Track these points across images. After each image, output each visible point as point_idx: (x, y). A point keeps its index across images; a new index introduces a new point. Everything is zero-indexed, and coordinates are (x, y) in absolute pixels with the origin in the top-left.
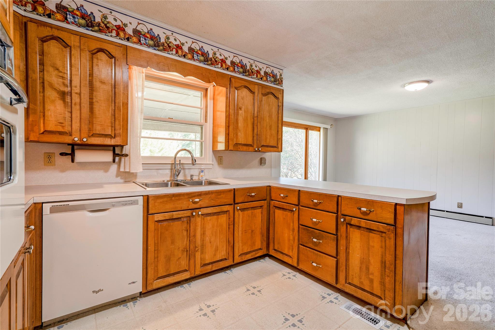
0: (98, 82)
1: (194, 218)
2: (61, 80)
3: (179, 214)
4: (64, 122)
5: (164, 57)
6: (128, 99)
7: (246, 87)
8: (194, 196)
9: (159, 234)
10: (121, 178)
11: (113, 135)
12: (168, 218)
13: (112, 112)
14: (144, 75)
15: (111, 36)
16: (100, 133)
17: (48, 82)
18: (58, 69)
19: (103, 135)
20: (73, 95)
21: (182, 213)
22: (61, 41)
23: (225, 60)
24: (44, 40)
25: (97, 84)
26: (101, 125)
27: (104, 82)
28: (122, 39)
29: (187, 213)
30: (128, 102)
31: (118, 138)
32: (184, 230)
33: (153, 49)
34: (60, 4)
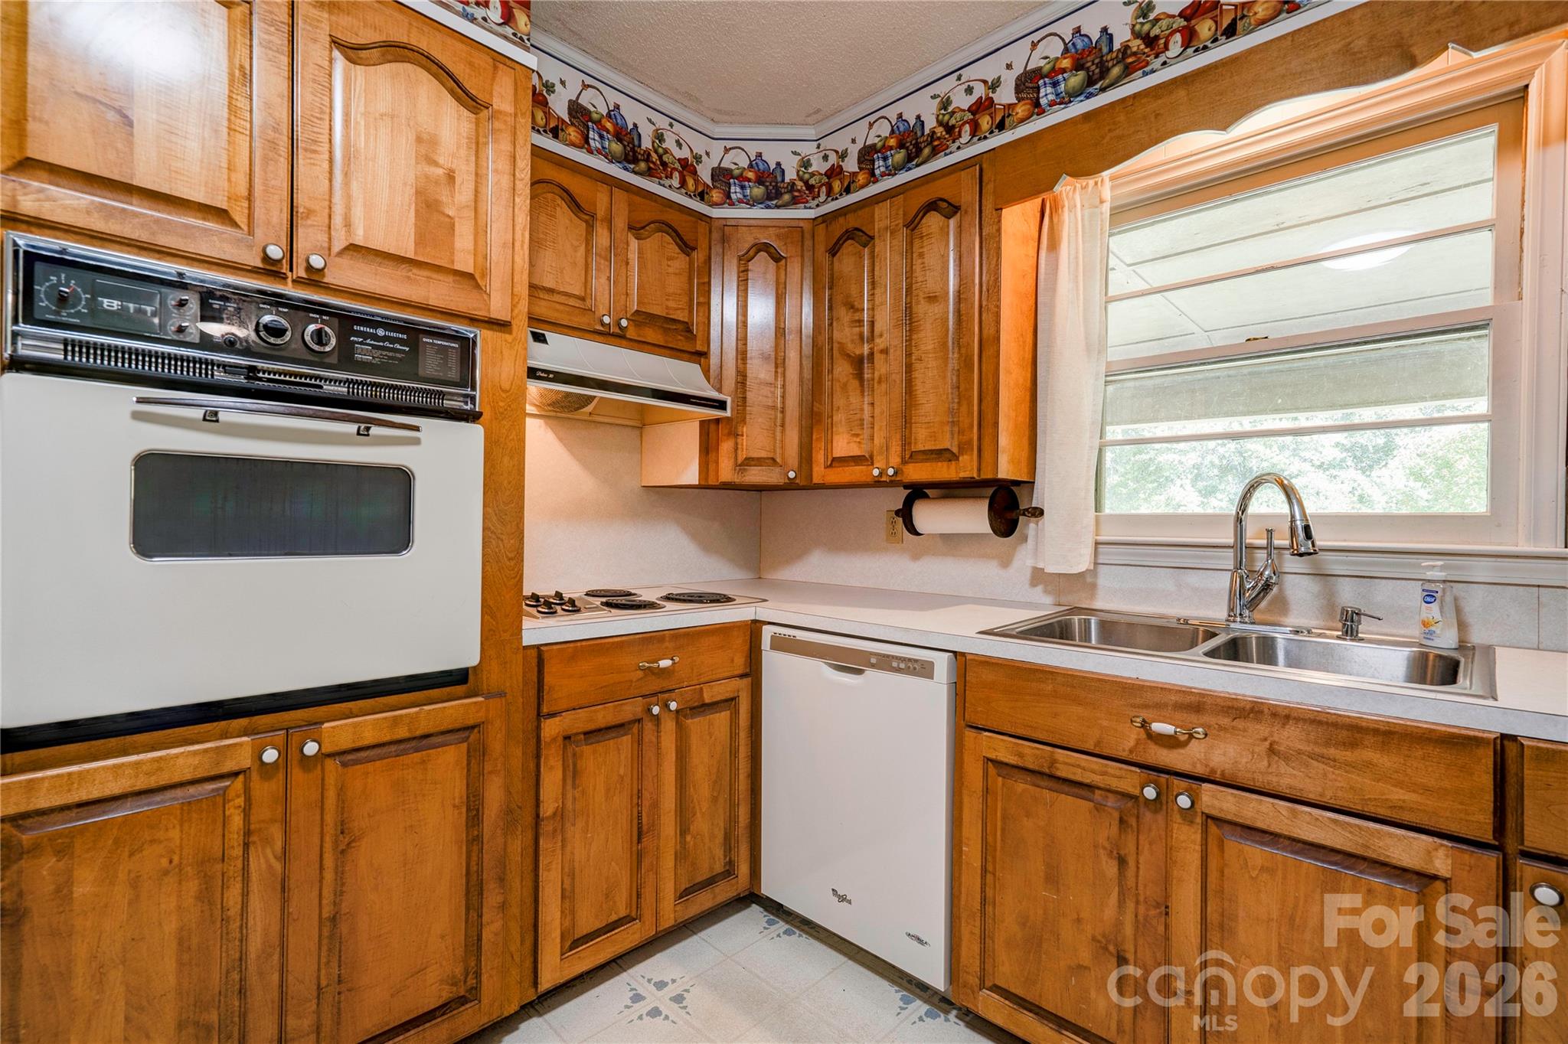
0: (922, 302)
1: (1160, 817)
2: (858, 329)
3: (1079, 766)
4: (860, 432)
5: (1123, 100)
8: (1159, 706)
11: (955, 450)
12: (1031, 766)
13: (952, 380)
14: (1106, 208)
15: (958, 148)
16: (926, 448)
17: (839, 343)
18: (852, 307)
19: (932, 451)
20: (877, 356)
21: (1095, 767)
22: (861, 234)
24: (833, 251)
25: (922, 308)
26: (926, 425)
27: (936, 296)
28: (985, 137)
29: (1118, 773)
31: (965, 457)
32: (1105, 848)
33: (1082, 101)
34: (865, 147)
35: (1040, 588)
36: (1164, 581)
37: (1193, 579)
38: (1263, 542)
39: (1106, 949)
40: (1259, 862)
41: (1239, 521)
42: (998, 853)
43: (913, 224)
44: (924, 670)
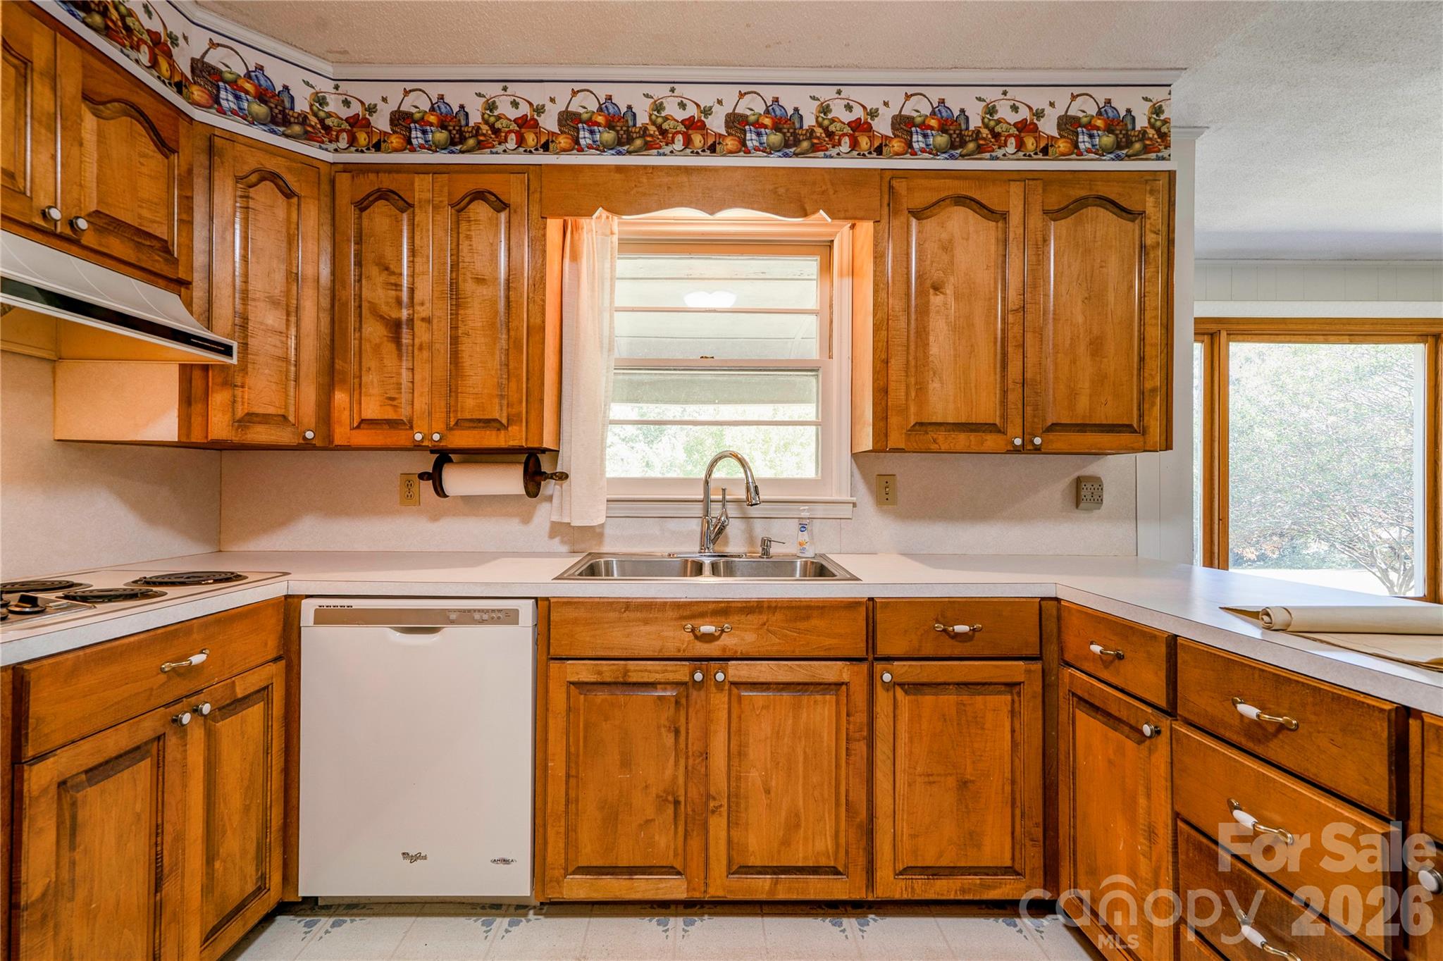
0: (470, 281)
1: (702, 693)
2: (393, 292)
3: (646, 671)
4: (396, 396)
5: (645, 167)
6: (543, 314)
7: (961, 200)
8: (702, 615)
9: (581, 726)
10: (563, 542)
11: (504, 421)
12: (608, 680)
13: (501, 357)
14: (615, 238)
15: (505, 151)
16: (474, 417)
17: (369, 302)
18: (387, 269)
19: (479, 420)
20: (418, 324)
21: (659, 668)
22: (397, 198)
23: (866, 123)
24: (362, 206)
25: (468, 287)
26: (475, 396)
27: (484, 279)
28: (531, 152)
29: (674, 668)
30: (544, 322)
31: (515, 427)
32: (665, 726)
33: (613, 155)
34: (398, 111)
35: (557, 540)
36: (652, 527)
37: (672, 525)
38: (720, 497)
39: (666, 800)
40: (761, 703)
41: (707, 482)
42: (581, 758)
43: (460, 207)
44: (510, 617)
